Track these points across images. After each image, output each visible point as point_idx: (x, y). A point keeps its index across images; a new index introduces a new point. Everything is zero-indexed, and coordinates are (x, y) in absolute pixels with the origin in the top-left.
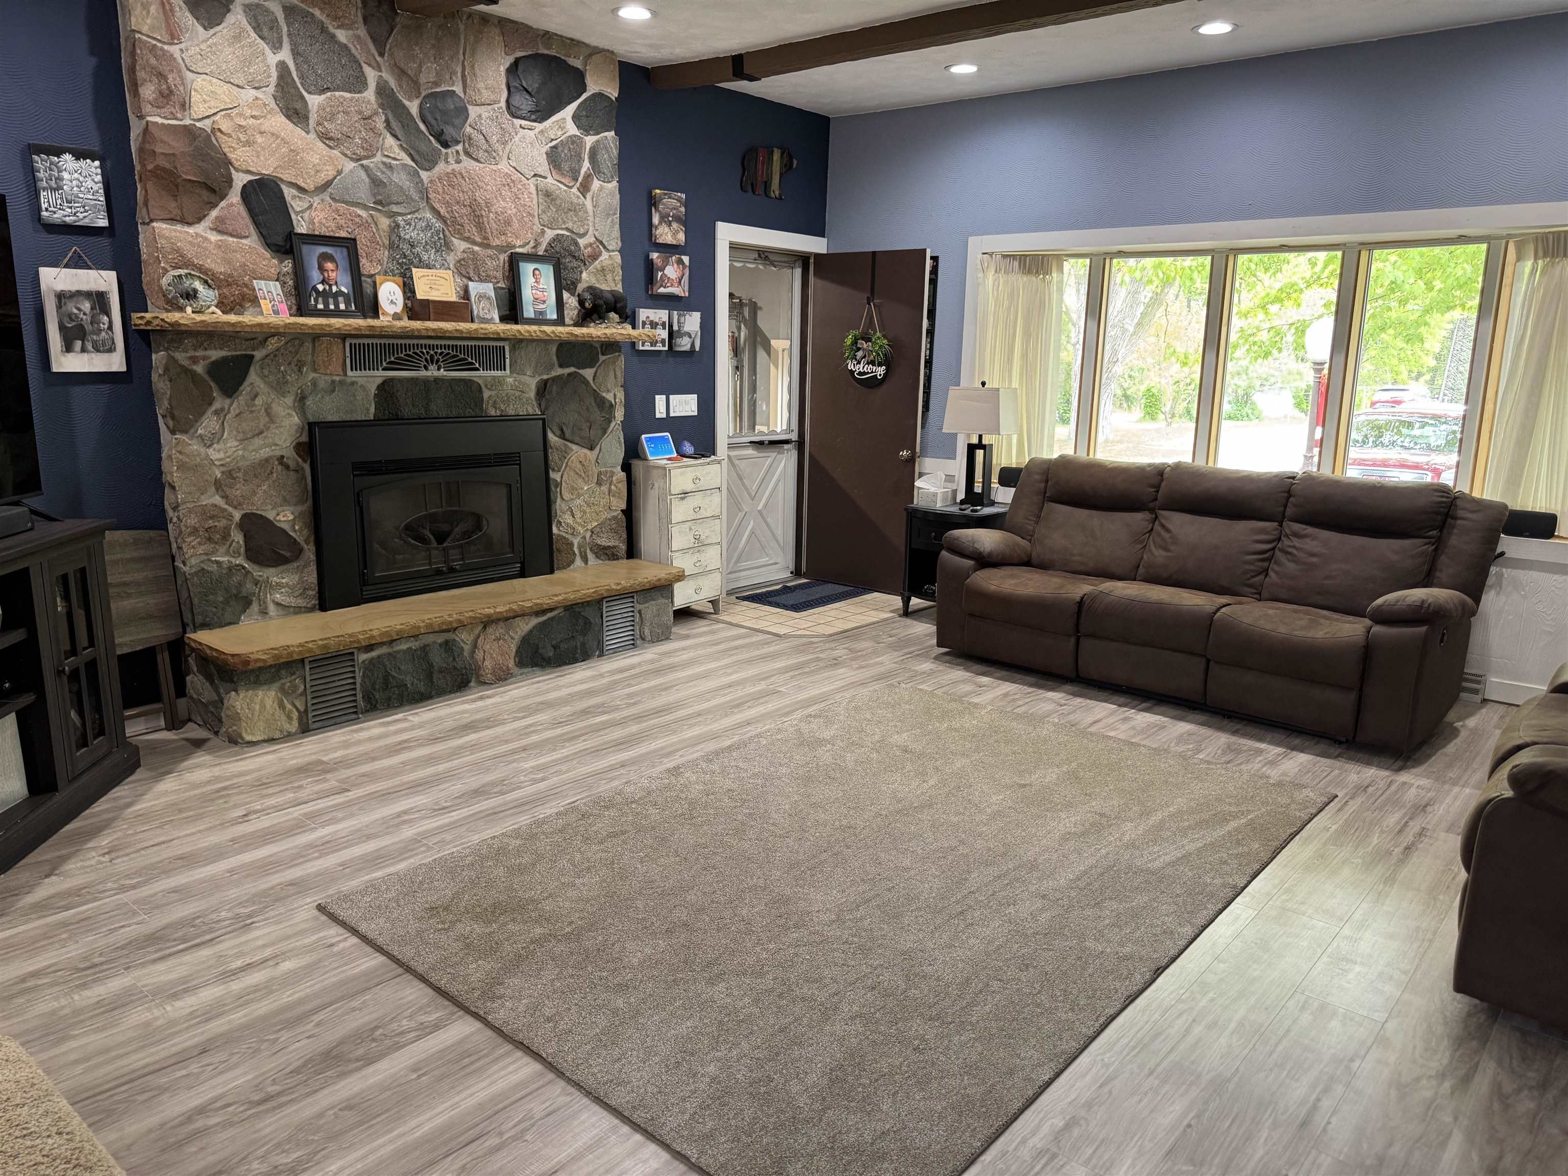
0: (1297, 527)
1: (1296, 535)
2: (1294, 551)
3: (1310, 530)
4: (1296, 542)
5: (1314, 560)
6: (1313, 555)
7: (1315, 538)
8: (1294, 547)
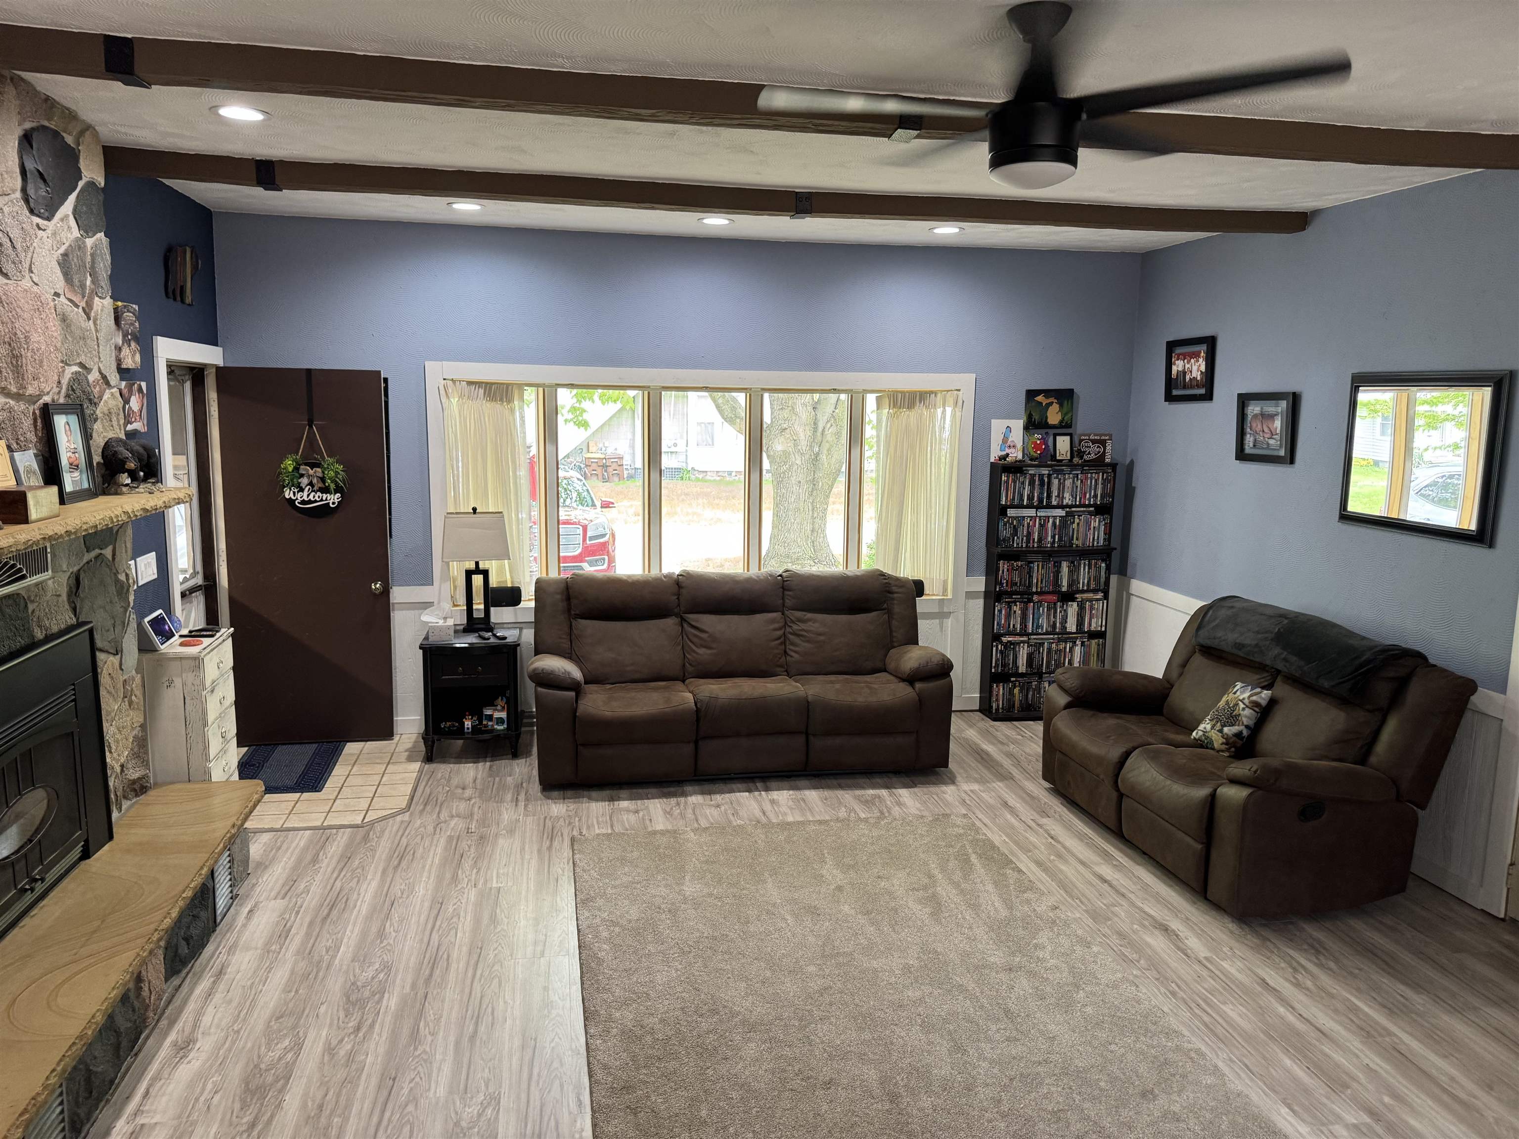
0: (799, 614)
1: (800, 620)
2: (805, 634)
3: (809, 615)
4: (803, 626)
5: (822, 638)
6: (820, 634)
7: (815, 621)
8: (803, 630)
